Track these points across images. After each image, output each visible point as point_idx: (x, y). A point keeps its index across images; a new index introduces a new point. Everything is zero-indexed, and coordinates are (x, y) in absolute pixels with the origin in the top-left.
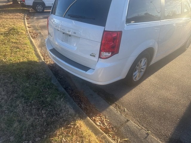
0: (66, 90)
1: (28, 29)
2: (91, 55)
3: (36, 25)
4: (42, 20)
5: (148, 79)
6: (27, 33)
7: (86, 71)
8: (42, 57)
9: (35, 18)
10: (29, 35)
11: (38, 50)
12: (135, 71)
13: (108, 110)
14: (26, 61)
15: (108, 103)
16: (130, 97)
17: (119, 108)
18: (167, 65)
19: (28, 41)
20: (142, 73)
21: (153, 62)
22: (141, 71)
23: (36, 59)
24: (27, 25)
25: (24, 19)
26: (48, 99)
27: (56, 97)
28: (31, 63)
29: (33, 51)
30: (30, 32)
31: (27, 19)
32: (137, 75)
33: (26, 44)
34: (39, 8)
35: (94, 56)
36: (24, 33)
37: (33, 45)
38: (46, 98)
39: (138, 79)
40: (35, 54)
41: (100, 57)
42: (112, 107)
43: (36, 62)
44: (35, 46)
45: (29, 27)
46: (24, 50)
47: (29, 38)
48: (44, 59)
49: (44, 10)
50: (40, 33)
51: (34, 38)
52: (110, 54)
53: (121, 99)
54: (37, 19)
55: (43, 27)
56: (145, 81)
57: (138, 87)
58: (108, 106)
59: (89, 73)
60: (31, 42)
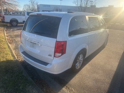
0: (33, 79)
1: (6, 37)
2: (49, 55)
3: (12, 34)
4: (16, 31)
5: (85, 67)
6: (6, 40)
7: (46, 65)
8: (16, 56)
9: (12, 30)
10: (7, 42)
11: (14, 52)
12: (77, 63)
13: (61, 91)
14: (5, 60)
15: (61, 86)
16: (75, 80)
17: (69, 89)
18: (96, 57)
19: (6, 46)
20: (81, 63)
21: (87, 56)
22: (80, 63)
23: (12, 58)
24: (6, 35)
25: (4, 31)
26: (20, 87)
27: (26, 85)
28: (8, 62)
29: (10, 53)
30: (8, 40)
31: (6, 31)
32: (78, 65)
33: (5, 48)
34: (14, 23)
35: (51, 56)
36: (4, 40)
37: (10, 49)
38: (19, 87)
39: (79, 67)
40: (11, 55)
41: (54, 56)
42: (64, 89)
43: (12, 60)
44: (11, 49)
45: (7, 36)
46: (4, 52)
47: (7, 44)
48: (17, 58)
49: (17, 24)
50: (15, 40)
51: (10, 43)
52: (61, 54)
53: (70, 82)
54: (13, 31)
55: (17, 36)
56: (83, 69)
57: (79, 73)
58: (62, 88)
59: (48, 67)
60: (9, 46)
